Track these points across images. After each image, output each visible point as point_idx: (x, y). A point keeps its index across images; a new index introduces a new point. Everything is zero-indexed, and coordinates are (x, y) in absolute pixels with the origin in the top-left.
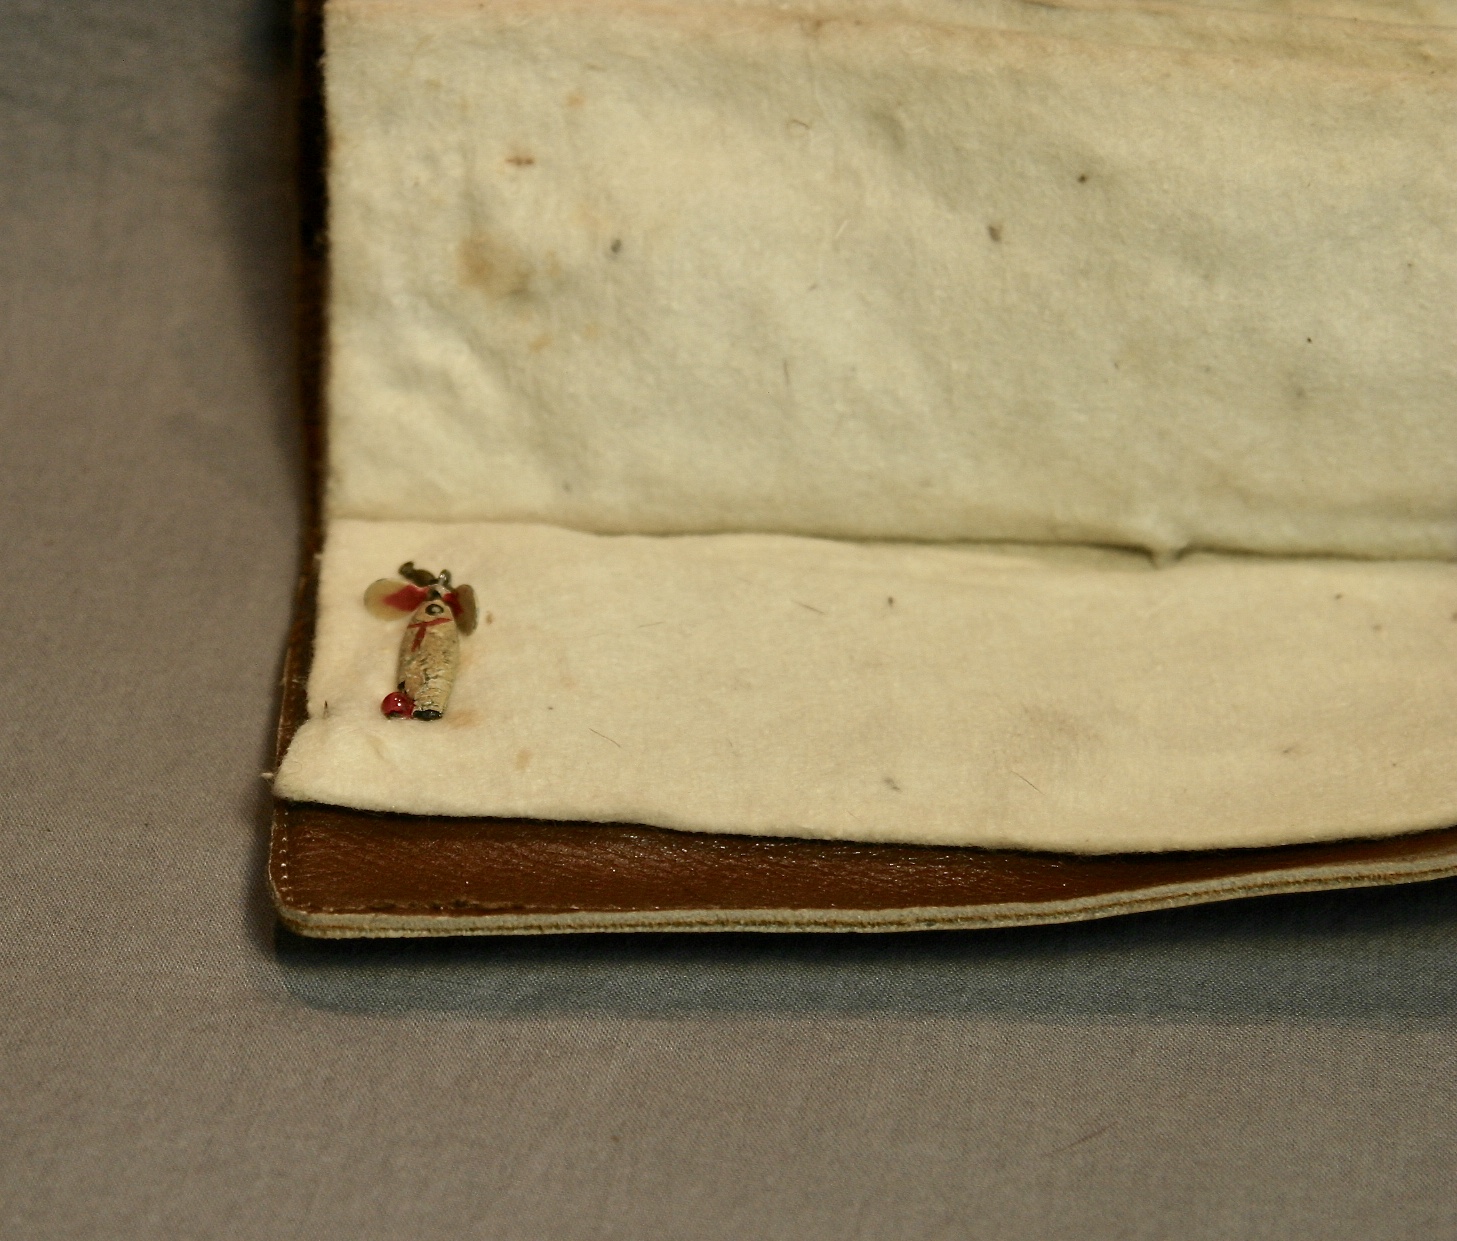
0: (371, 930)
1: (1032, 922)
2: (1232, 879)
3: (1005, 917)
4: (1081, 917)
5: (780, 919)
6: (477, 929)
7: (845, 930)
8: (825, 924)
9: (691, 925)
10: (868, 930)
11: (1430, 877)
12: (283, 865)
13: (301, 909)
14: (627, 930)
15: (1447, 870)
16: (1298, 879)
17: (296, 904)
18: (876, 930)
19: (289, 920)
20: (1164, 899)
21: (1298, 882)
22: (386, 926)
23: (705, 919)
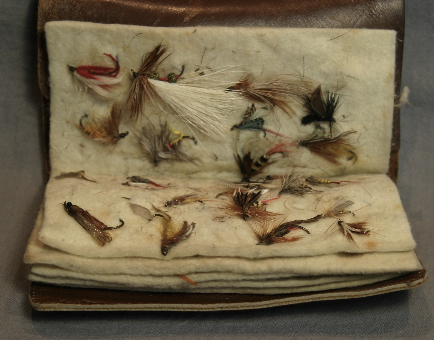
0: (58, 308)
1: (251, 308)
2: (308, 296)
3: (243, 307)
4: (265, 307)
5: (178, 307)
6: (89, 309)
7: (197, 310)
8: (191, 309)
9: (152, 308)
10: (204, 310)
11: (364, 296)
12: (34, 293)
13: (38, 303)
14: (133, 310)
15: (369, 294)
16: (327, 296)
17: (36, 302)
18: (206, 310)
19: (34, 307)
20: (289, 302)
22: (63, 307)
23: (156, 307)
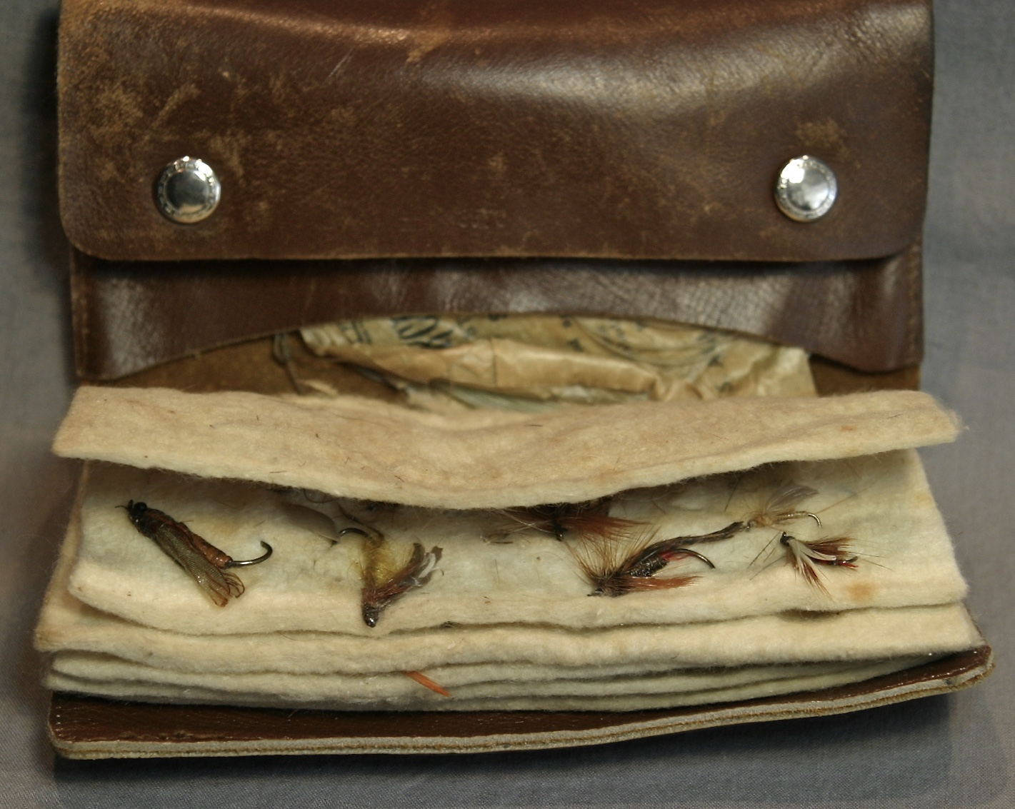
0: (117, 752)
1: (576, 744)
2: (712, 713)
3: (558, 741)
4: (609, 740)
5: (402, 744)
6: (191, 751)
7: (448, 751)
8: (434, 747)
9: (341, 748)
10: (463, 751)
11: (845, 711)
12: (58, 716)
13: (69, 740)
14: (297, 753)
15: (856, 706)
16: (756, 712)
17: (64, 738)
18: (469, 751)
19: (60, 749)
20: (666, 727)
21: (756, 715)
22: (128, 750)
23: (350, 744)
